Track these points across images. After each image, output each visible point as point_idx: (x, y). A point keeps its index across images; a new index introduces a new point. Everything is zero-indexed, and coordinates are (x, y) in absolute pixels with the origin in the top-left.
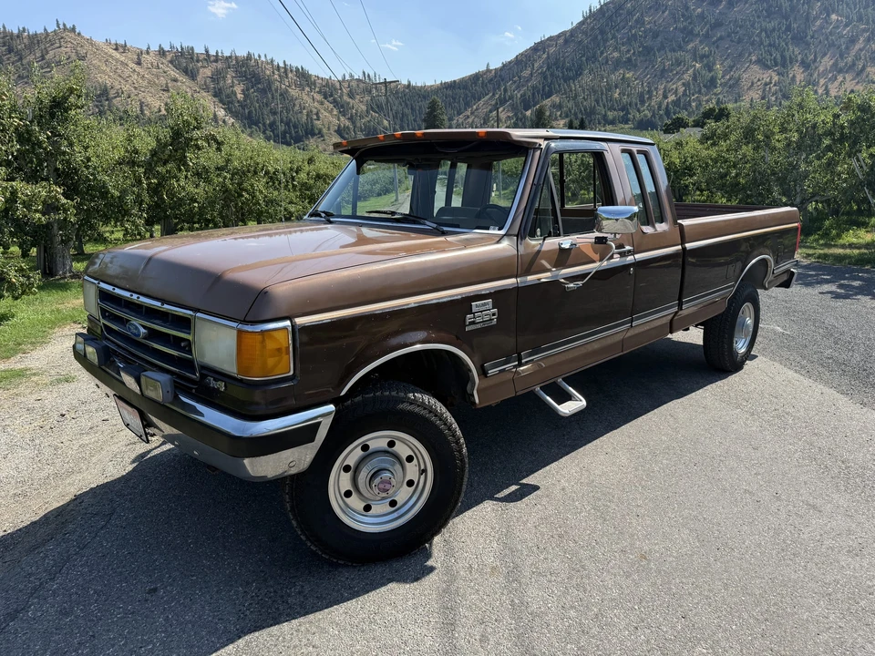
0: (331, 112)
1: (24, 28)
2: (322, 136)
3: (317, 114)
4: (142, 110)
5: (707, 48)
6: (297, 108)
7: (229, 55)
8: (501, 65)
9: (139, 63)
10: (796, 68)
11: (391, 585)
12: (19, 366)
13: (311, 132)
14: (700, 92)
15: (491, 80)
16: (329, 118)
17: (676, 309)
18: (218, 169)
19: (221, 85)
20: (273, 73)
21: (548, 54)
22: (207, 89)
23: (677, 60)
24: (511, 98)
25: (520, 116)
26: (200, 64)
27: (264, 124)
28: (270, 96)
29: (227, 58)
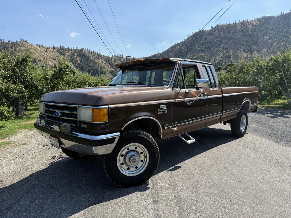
0: (108, 66)
1: (10, 41)
2: (105, 74)
3: (104, 67)
5: (227, 46)
6: (97, 65)
7: (76, 49)
8: (162, 52)
9: (46, 51)
10: (255, 52)
11: (136, 192)
12: (8, 141)
14: (225, 60)
15: (159, 56)
16: (108, 68)
17: (221, 114)
18: (73, 82)
19: (73, 58)
20: (90, 54)
21: (177, 48)
23: (218, 50)
26: (66, 52)
27: (86, 70)
28: (89, 61)
29: (75, 50)
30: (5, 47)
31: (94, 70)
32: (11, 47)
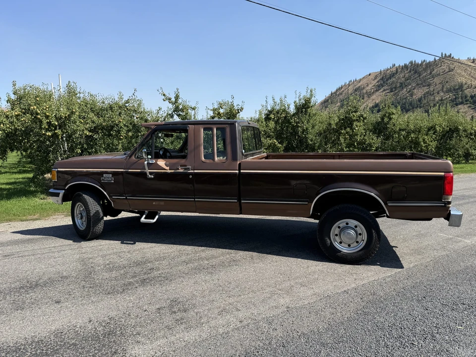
1: (424, 61)
30: (415, 73)
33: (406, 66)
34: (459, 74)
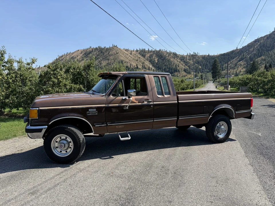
0: (182, 65)
2: (179, 72)
3: (178, 65)
4: (130, 66)
6: (172, 64)
8: (242, 47)
9: (131, 54)
13: (176, 70)
15: (238, 52)
16: (182, 66)
19: (152, 58)
20: (166, 54)
21: (260, 42)
22: (148, 60)
24: (246, 58)
25: (249, 63)
26: (146, 53)
27: (162, 69)
28: (165, 61)
29: (154, 51)
30: (101, 52)
31: (169, 69)
32: (106, 51)
33: (96, 49)
34: (121, 56)
